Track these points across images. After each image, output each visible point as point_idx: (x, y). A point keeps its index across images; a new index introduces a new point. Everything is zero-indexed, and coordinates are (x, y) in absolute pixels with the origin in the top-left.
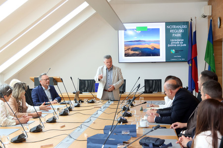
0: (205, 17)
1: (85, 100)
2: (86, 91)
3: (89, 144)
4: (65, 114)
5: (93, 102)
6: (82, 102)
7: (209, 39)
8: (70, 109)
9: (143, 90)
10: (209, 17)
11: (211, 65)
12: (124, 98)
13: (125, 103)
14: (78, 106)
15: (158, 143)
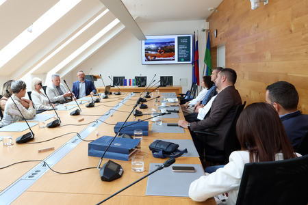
0: (204, 30)
1: (113, 93)
2: (118, 85)
3: (91, 151)
4: (91, 106)
5: (119, 94)
6: (111, 94)
7: (207, 47)
8: (98, 101)
9: (159, 84)
10: (208, 30)
11: (209, 66)
12: (144, 90)
13: (143, 95)
14: (106, 98)
15: (169, 150)
